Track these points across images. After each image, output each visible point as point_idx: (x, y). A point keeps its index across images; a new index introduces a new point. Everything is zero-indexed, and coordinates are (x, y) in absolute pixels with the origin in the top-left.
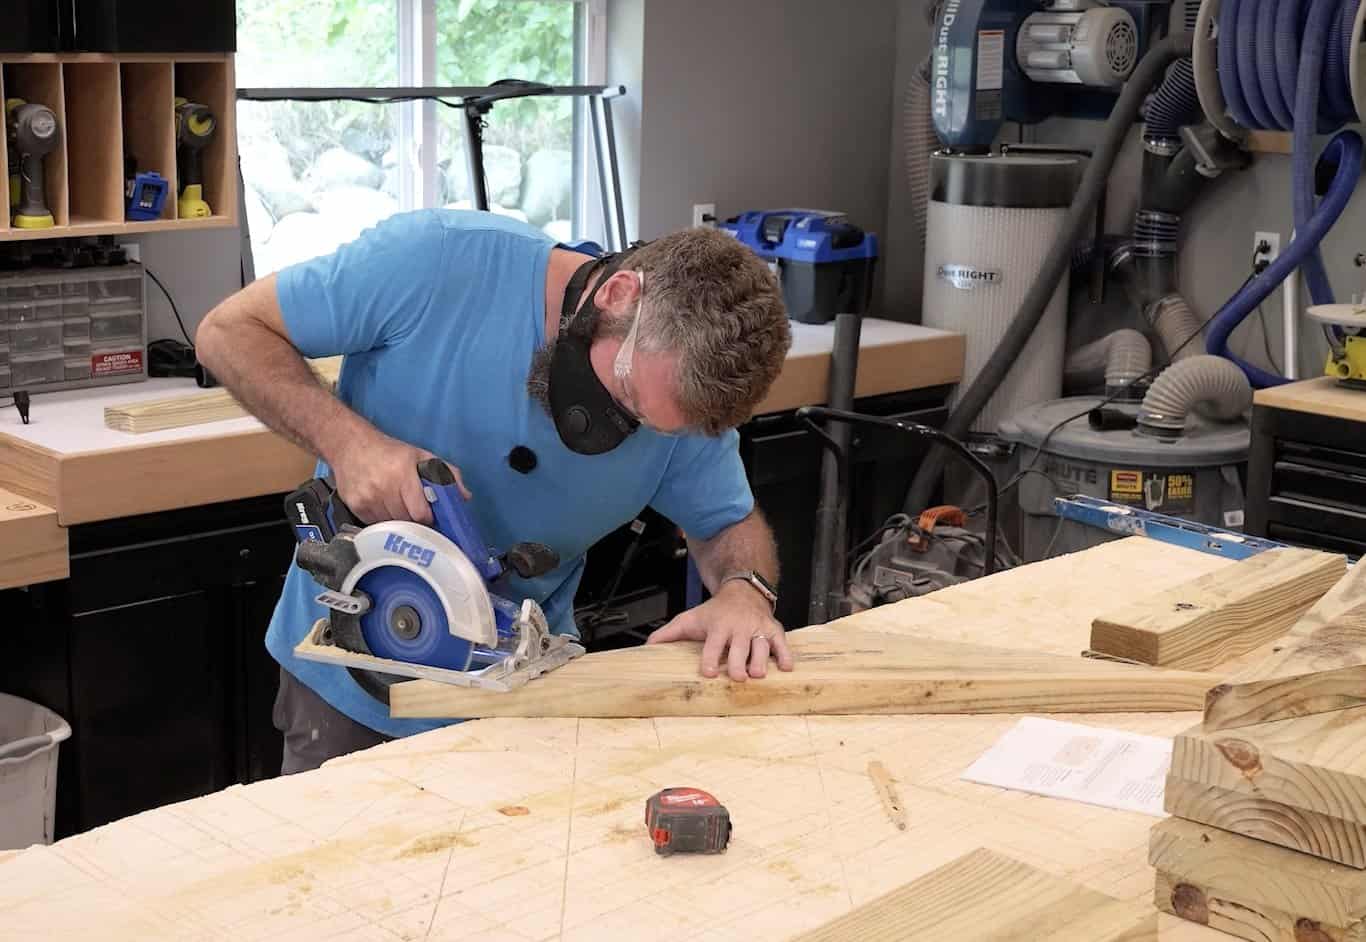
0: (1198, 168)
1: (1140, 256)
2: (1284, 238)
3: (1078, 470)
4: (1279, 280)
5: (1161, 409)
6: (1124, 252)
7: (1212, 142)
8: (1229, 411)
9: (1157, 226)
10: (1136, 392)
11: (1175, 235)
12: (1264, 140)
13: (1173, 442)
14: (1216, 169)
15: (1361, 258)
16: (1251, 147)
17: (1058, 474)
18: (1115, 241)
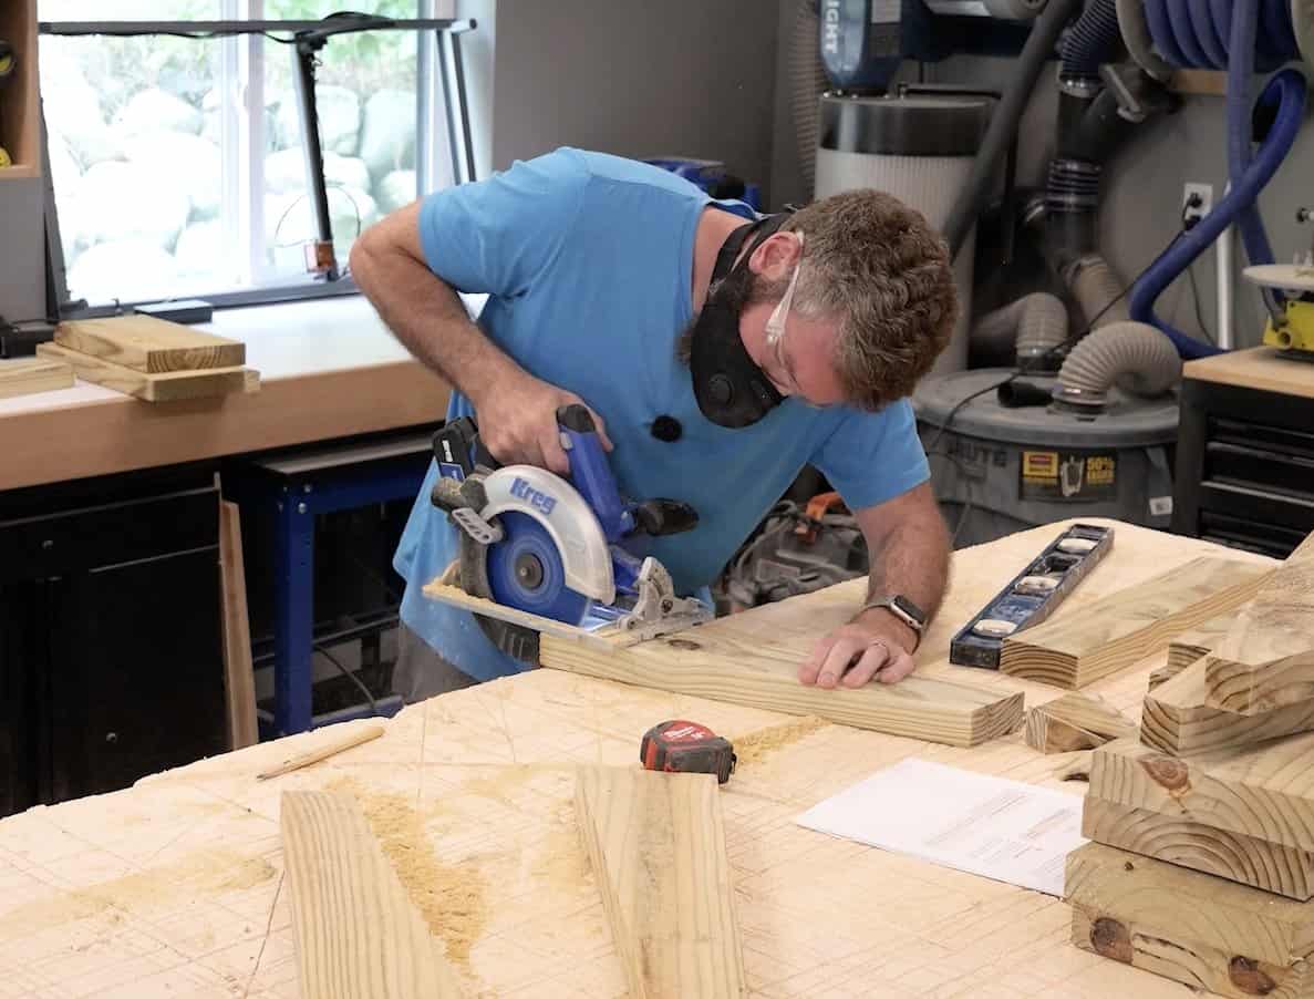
0: (1121, 112)
1: (1055, 210)
2: (1218, 190)
3: (986, 452)
4: (1211, 238)
5: (1079, 383)
6: (1037, 205)
7: (1137, 83)
8: (1156, 385)
9: (1075, 176)
10: (1051, 364)
11: (1096, 188)
12: (1196, 79)
13: (1092, 420)
14: (1141, 113)
15: (1304, 213)
16: (1181, 89)
17: (962, 456)
18: (1027, 193)
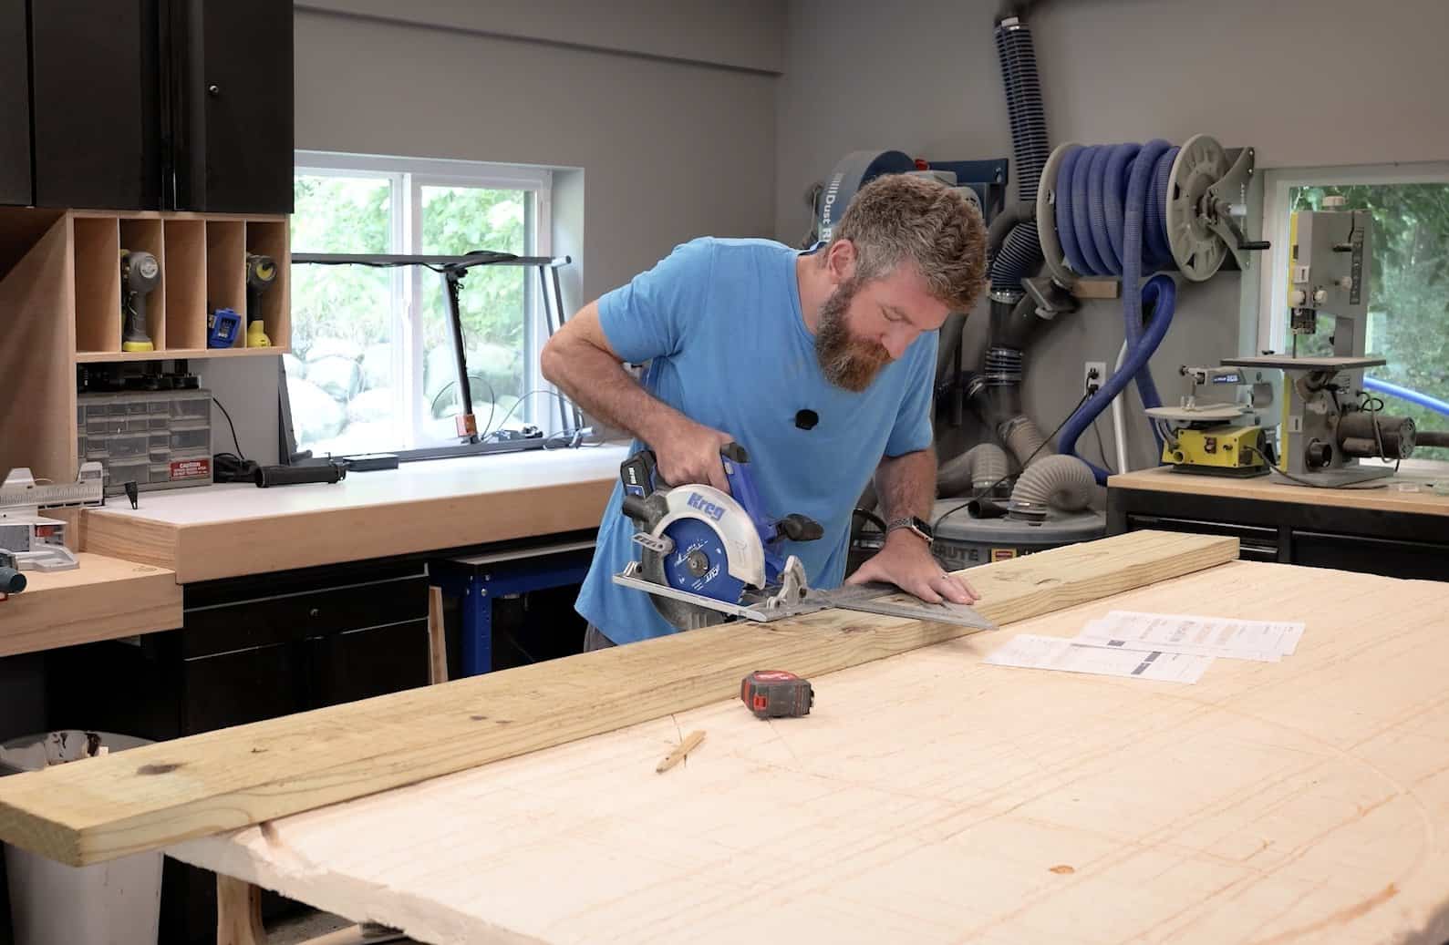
0: (1039, 311)
1: (991, 385)
2: (1110, 366)
3: (963, 551)
4: (1109, 400)
5: (1028, 498)
6: (978, 383)
7: (1049, 290)
8: (1079, 502)
9: (1005, 360)
10: (1001, 492)
11: (1018, 367)
12: (1090, 287)
13: (1039, 525)
14: (1053, 311)
15: (1184, 369)
16: (1079, 295)
17: (945, 555)
18: (970, 375)
